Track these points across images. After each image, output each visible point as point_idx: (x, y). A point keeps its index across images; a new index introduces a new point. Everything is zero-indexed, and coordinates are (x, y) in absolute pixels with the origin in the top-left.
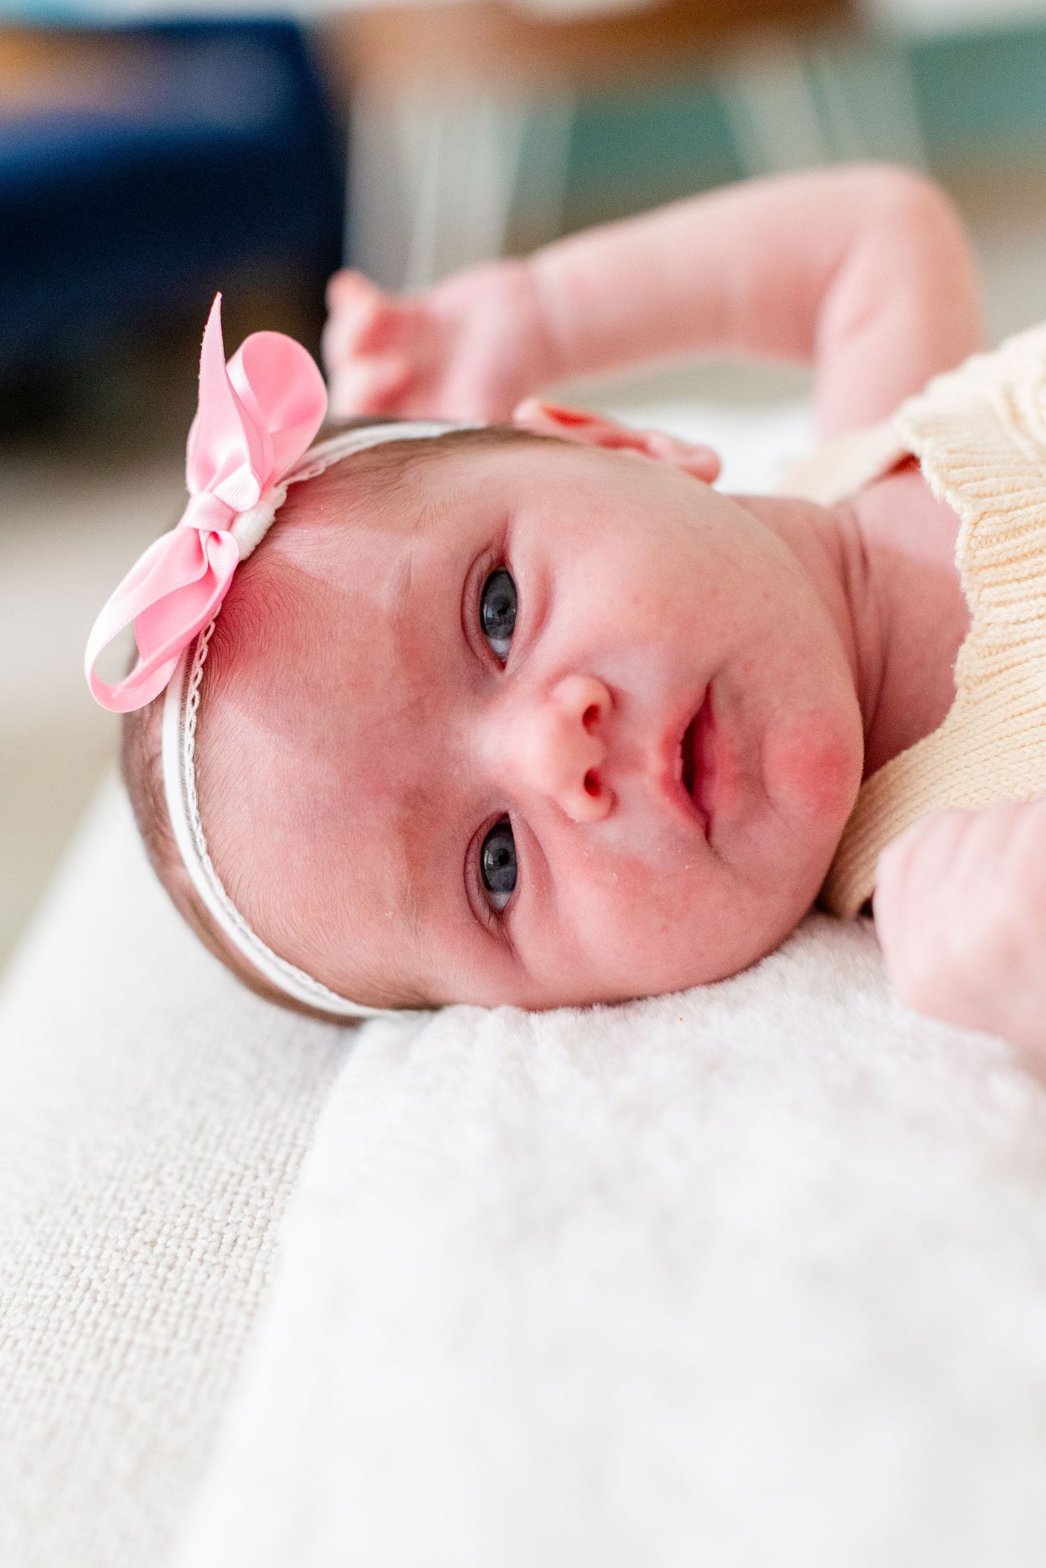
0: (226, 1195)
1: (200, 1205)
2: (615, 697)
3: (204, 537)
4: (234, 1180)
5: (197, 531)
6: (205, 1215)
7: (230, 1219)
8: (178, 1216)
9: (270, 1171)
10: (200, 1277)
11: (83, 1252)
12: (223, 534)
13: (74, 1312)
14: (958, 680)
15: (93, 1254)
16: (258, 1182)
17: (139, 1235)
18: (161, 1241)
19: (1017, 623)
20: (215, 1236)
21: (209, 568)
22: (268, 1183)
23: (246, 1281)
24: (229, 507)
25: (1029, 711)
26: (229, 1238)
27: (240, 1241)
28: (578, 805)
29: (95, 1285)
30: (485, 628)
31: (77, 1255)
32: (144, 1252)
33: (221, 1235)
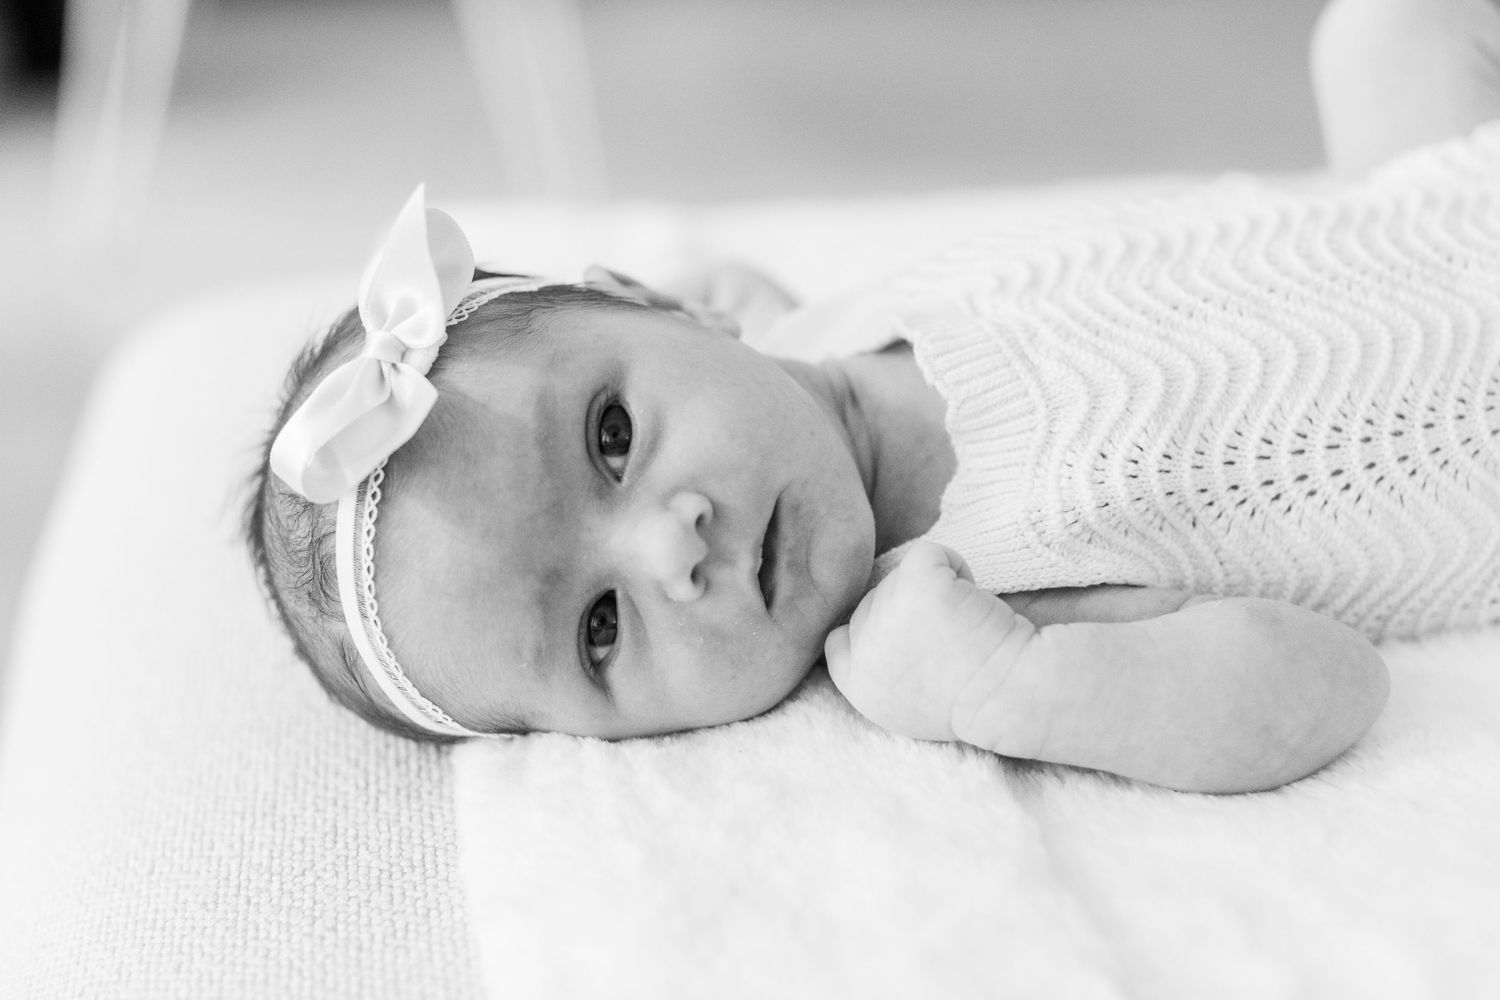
0: (383, 888)
1: (363, 897)
2: (717, 510)
3: (386, 369)
4: (385, 875)
5: (379, 361)
6: (372, 905)
7: (395, 908)
8: (348, 906)
9: (412, 867)
10: (389, 958)
11: (273, 935)
12: (399, 365)
13: (288, 988)
14: (943, 507)
15: (283, 937)
16: (406, 877)
17: (318, 923)
18: (341, 927)
19: (989, 469)
20: (388, 923)
21: (392, 396)
22: (417, 877)
23: (430, 959)
24: (404, 344)
25: (993, 530)
26: (400, 924)
27: (412, 927)
28: (684, 590)
29: (297, 963)
30: (603, 449)
31: (268, 937)
32: (329, 935)
33: (393, 922)
